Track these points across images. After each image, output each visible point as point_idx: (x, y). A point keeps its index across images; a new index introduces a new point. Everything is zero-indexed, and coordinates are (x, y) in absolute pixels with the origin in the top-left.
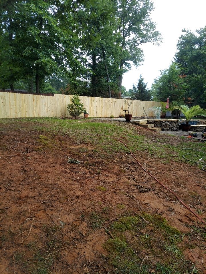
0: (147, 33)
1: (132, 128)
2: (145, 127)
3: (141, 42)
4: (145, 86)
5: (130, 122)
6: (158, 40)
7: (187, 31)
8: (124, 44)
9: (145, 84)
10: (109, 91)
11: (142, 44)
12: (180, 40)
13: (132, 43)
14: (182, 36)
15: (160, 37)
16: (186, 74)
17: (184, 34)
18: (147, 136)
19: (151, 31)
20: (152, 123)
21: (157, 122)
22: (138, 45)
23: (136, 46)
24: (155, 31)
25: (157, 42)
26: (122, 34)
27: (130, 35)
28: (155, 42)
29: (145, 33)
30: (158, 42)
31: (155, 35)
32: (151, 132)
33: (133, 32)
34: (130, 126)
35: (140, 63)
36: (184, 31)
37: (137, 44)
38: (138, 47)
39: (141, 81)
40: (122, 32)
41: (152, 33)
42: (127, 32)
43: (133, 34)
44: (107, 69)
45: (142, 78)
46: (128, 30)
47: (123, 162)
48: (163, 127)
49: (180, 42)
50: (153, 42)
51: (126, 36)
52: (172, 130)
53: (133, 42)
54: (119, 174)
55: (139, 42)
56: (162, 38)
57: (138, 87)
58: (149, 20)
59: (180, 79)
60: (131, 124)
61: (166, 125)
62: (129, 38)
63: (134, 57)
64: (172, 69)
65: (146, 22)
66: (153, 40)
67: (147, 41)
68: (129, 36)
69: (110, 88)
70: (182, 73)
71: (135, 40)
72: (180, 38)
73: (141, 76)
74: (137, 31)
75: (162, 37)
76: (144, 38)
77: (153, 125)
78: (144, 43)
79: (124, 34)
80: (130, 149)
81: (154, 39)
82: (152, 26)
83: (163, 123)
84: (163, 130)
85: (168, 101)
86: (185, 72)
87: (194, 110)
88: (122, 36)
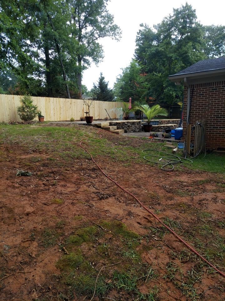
0: (105, 26)
1: (93, 131)
2: (107, 129)
3: (99, 36)
4: (106, 85)
5: (91, 125)
6: (117, 34)
7: (144, 25)
8: (80, 38)
9: (106, 83)
10: (67, 90)
11: (100, 38)
12: (138, 35)
13: (90, 36)
14: (140, 31)
15: (119, 31)
16: (147, 73)
17: (142, 29)
18: (109, 139)
19: (109, 24)
20: (114, 125)
21: (119, 123)
22: (97, 39)
23: (94, 40)
24: (113, 24)
25: (116, 37)
26: (77, 25)
27: (87, 28)
28: (113, 37)
29: (102, 26)
31: (114, 28)
32: (113, 134)
33: (90, 24)
34: (91, 129)
35: (100, 59)
36: (142, 25)
37: (95, 38)
38: (97, 41)
39: (102, 79)
40: (78, 23)
41: (110, 26)
42: (83, 23)
43: (89, 26)
44: (62, 65)
45: (102, 76)
46: (84, 21)
47: (83, 169)
48: (126, 129)
49: (138, 38)
50: (112, 37)
51: (82, 28)
52: (134, 131)
54: (78, 183)
55: (97, 36)
56: (121, 33)
57: (99, 87)
58: (106, 11)
59: (141, 78)
60: (92, 127)
61: (129, 126)
62: (86, 31)
63: (93, 53)
64: (132, 67)
65: (103, 14)
66: (111, 34)
67: (105, 35)
68: (86, 29)
69: (68, 87)
70: (143, 71)
71: (92, 34)
72: (138, 33)
73: (102, 74)
74: (94, 23)
75: (120, 31)
76: (103, 32)
77: (115, 127)
78: (103, 37)
79: (79, 26)
80: (91, 154)
81: (113, 34)
82: (110, 18)
83: (126, 124)
84: (126, 132)
85: (130, 101)
86: (146, 70)
87: (155, 110)
88: (78, 28)
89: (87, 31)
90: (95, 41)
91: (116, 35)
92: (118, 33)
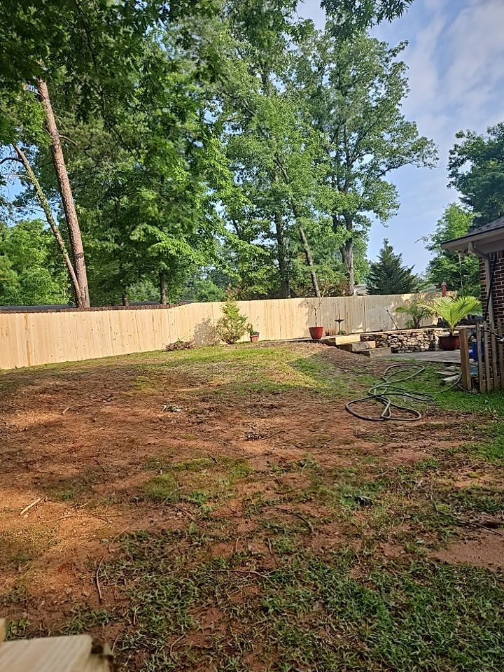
3: (389, 168)
6: (428, 155)
10: (313, 282)
11: (391, 170)
13: (368, 172)
15: (430, 149)
22: (383, 173)
25: (425, 161)
26: (343, 157)
27: (364, 157)
28: (421, 163)
30: (428, 160)
37: (380, 173)
38: (383, 179)
43: (368, 153)
50: (417, 163)
51: (354, 160)
53: (372, 168)
55: (383, 167)
56: (435, 151)
62: (361, 164)
66: (415, 158)
67: (401, 163)
68: (362, 159)
69: (314, 276)
71: (374, 166)
75: (434, 148)
78: (397, 167)
79: (347, 157)
81: (418, 156)
89: (363, 163)
90: (380, 177)
91: (426, 158)
92: (429, 152)
